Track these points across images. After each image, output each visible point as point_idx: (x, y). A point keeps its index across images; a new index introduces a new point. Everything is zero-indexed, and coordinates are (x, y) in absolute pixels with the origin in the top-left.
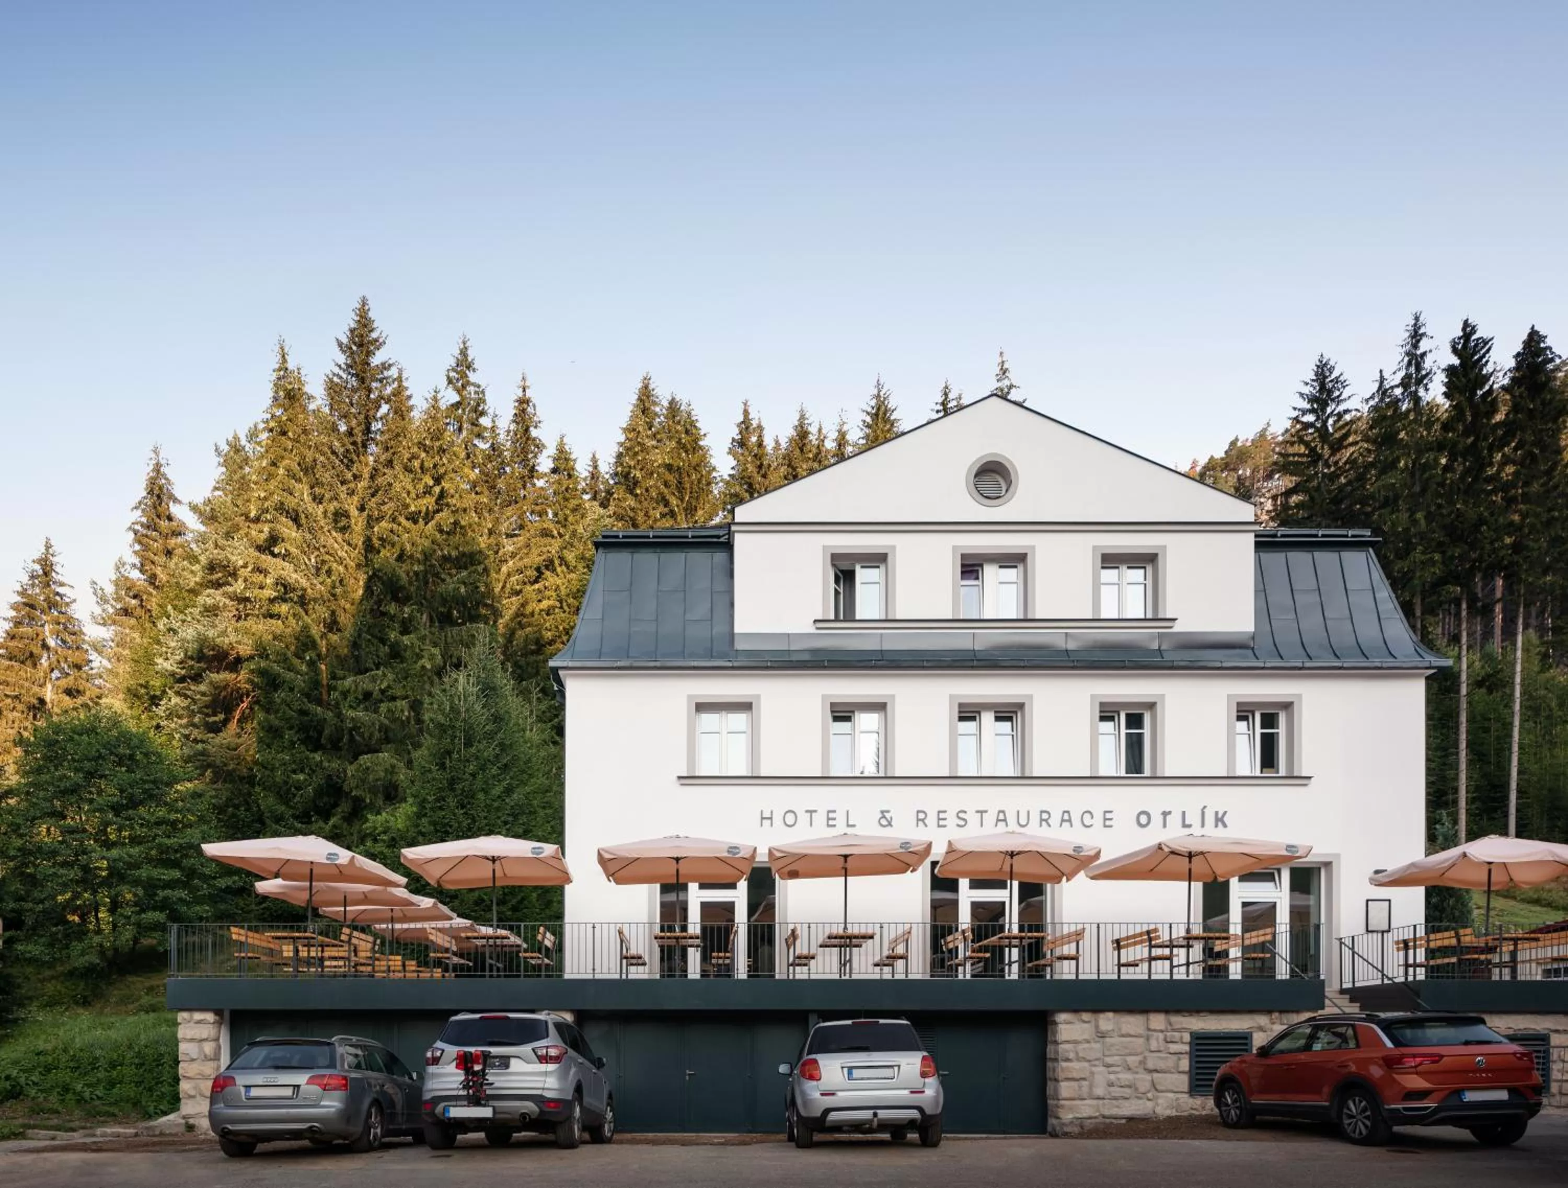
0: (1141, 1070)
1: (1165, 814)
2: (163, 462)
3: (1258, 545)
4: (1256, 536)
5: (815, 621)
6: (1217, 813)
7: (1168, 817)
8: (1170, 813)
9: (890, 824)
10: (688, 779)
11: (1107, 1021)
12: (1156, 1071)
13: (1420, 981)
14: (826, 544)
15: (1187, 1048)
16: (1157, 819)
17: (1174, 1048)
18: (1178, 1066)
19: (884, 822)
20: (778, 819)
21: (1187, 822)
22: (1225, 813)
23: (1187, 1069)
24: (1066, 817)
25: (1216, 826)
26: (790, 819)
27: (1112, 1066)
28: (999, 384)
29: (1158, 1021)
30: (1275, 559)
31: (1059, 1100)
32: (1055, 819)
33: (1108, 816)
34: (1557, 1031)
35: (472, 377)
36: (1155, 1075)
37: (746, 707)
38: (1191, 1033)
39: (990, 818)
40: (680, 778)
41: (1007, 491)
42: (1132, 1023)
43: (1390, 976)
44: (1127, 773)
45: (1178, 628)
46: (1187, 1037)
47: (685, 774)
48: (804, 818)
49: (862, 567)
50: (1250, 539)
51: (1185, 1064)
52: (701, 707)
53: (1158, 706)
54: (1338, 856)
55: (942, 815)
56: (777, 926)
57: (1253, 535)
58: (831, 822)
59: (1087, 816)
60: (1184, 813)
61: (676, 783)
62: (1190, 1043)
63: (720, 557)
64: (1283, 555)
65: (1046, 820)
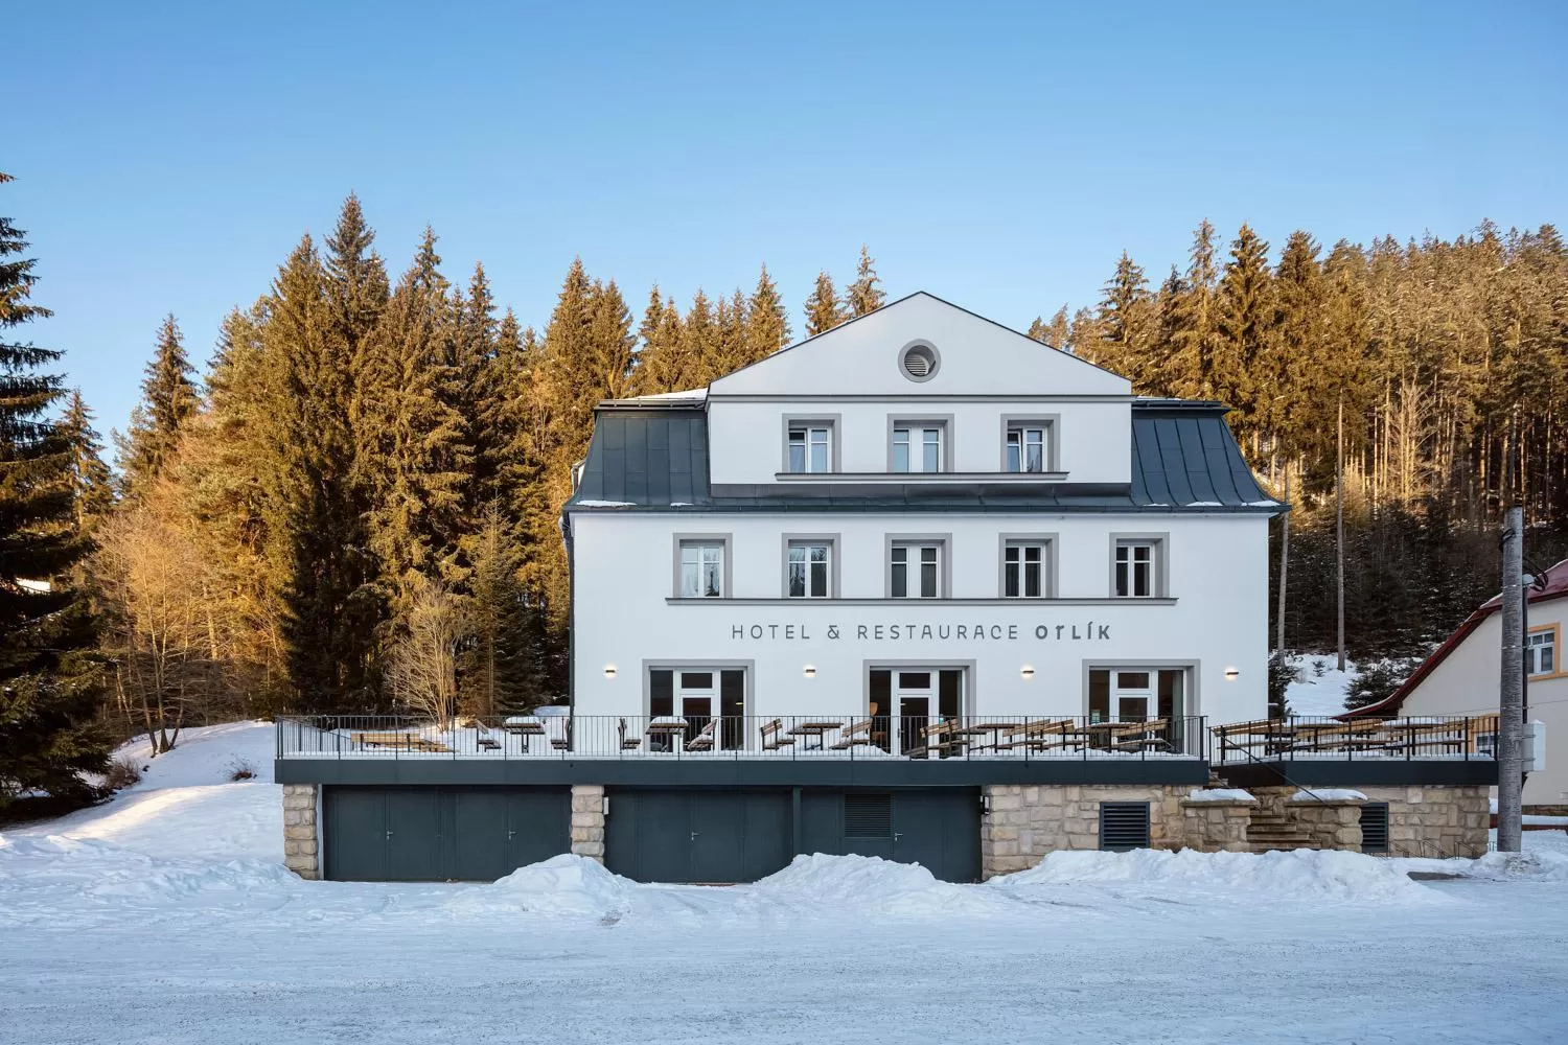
0: (1061, 833)
1: (1059, 628)
2: (176, 336)
3: (1134, 412)
4: (1133, 406)
5: (777, 474)
6: (1101, 627)
7: (1062, 631)
8: (1063, 627)
9: (837, 636)
10: (675, 600)
11: (1032, 793)
12: (1073, 833)
13: (1285, 762)
14: (786, 412)
15: (1097, 815)
16: (1052, 632)
17: (1086, 815)
18: (1089, 829)
19: (832, 634)
20: (746, 632)
21: (1077, 635)
22: (1107, 627)
23: (1097, 831)
24: (979, 631)
25: (1100, 637)
26: (757, 632)
27: (1037, 829)
28: (861, 277)
29: (1074, 792)
30: (1148, 424)
31: (993, 855)
32: (970, 633)
33: (1013, 629)
34: (1394, 801)
35: (436, 269)
36: (1071, 836)
37: (720, 542)
38: (1101, 803)
39: (917, 632)
40: (667, 599)
41: (930, 371)
42: (1053, 795)
43: (1257, 757)
44: (1027, 595)
45: (1070, 480)
46: (1097, 807)
47: (671, 597)
48: (767, 631)
49: (813, 431)
50: (1128, 407)
51: (1095, 828)
52: (685, 542)
53: (1054, 542)
54: (1199, 661)
55: (879, 629)
56: (745, 719)
57: (1130, 405)
58: (789, 635)
59: (996, 629)
60: (1074, 627)
61: (665, 603)
62: (1100, 811)
63: (695, 422)
64: (1152, 421)
65: (963, 633)
